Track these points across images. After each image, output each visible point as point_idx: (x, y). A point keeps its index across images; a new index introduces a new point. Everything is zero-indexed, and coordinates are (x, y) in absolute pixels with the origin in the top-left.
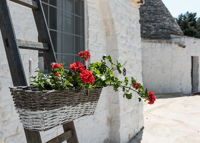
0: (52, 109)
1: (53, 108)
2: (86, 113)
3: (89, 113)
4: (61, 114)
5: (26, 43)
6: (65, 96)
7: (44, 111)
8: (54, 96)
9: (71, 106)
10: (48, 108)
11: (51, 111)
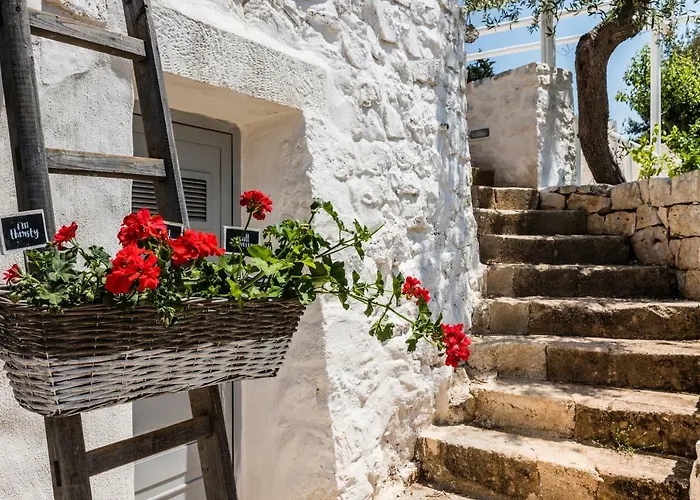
0: (78, 358)
1: (81, 353)
2: (240, 373)
3: (253, 372)
4: (120, 372)
5: (80, 159)
6: (128, 321)
7: (47, 363)
8: (85, 320)
9: (165, 351)
10: (60, 353)
11: (75, 362)
